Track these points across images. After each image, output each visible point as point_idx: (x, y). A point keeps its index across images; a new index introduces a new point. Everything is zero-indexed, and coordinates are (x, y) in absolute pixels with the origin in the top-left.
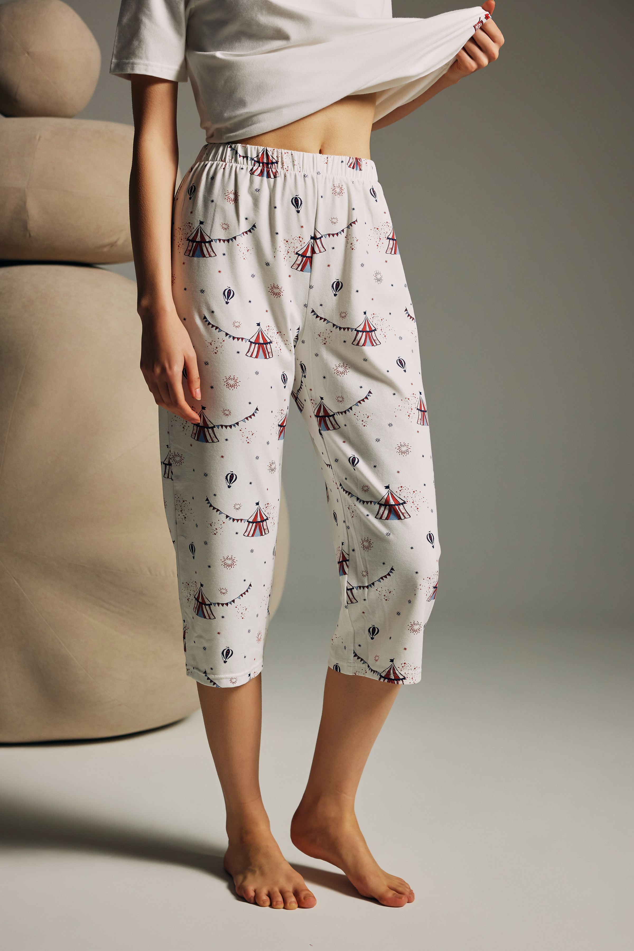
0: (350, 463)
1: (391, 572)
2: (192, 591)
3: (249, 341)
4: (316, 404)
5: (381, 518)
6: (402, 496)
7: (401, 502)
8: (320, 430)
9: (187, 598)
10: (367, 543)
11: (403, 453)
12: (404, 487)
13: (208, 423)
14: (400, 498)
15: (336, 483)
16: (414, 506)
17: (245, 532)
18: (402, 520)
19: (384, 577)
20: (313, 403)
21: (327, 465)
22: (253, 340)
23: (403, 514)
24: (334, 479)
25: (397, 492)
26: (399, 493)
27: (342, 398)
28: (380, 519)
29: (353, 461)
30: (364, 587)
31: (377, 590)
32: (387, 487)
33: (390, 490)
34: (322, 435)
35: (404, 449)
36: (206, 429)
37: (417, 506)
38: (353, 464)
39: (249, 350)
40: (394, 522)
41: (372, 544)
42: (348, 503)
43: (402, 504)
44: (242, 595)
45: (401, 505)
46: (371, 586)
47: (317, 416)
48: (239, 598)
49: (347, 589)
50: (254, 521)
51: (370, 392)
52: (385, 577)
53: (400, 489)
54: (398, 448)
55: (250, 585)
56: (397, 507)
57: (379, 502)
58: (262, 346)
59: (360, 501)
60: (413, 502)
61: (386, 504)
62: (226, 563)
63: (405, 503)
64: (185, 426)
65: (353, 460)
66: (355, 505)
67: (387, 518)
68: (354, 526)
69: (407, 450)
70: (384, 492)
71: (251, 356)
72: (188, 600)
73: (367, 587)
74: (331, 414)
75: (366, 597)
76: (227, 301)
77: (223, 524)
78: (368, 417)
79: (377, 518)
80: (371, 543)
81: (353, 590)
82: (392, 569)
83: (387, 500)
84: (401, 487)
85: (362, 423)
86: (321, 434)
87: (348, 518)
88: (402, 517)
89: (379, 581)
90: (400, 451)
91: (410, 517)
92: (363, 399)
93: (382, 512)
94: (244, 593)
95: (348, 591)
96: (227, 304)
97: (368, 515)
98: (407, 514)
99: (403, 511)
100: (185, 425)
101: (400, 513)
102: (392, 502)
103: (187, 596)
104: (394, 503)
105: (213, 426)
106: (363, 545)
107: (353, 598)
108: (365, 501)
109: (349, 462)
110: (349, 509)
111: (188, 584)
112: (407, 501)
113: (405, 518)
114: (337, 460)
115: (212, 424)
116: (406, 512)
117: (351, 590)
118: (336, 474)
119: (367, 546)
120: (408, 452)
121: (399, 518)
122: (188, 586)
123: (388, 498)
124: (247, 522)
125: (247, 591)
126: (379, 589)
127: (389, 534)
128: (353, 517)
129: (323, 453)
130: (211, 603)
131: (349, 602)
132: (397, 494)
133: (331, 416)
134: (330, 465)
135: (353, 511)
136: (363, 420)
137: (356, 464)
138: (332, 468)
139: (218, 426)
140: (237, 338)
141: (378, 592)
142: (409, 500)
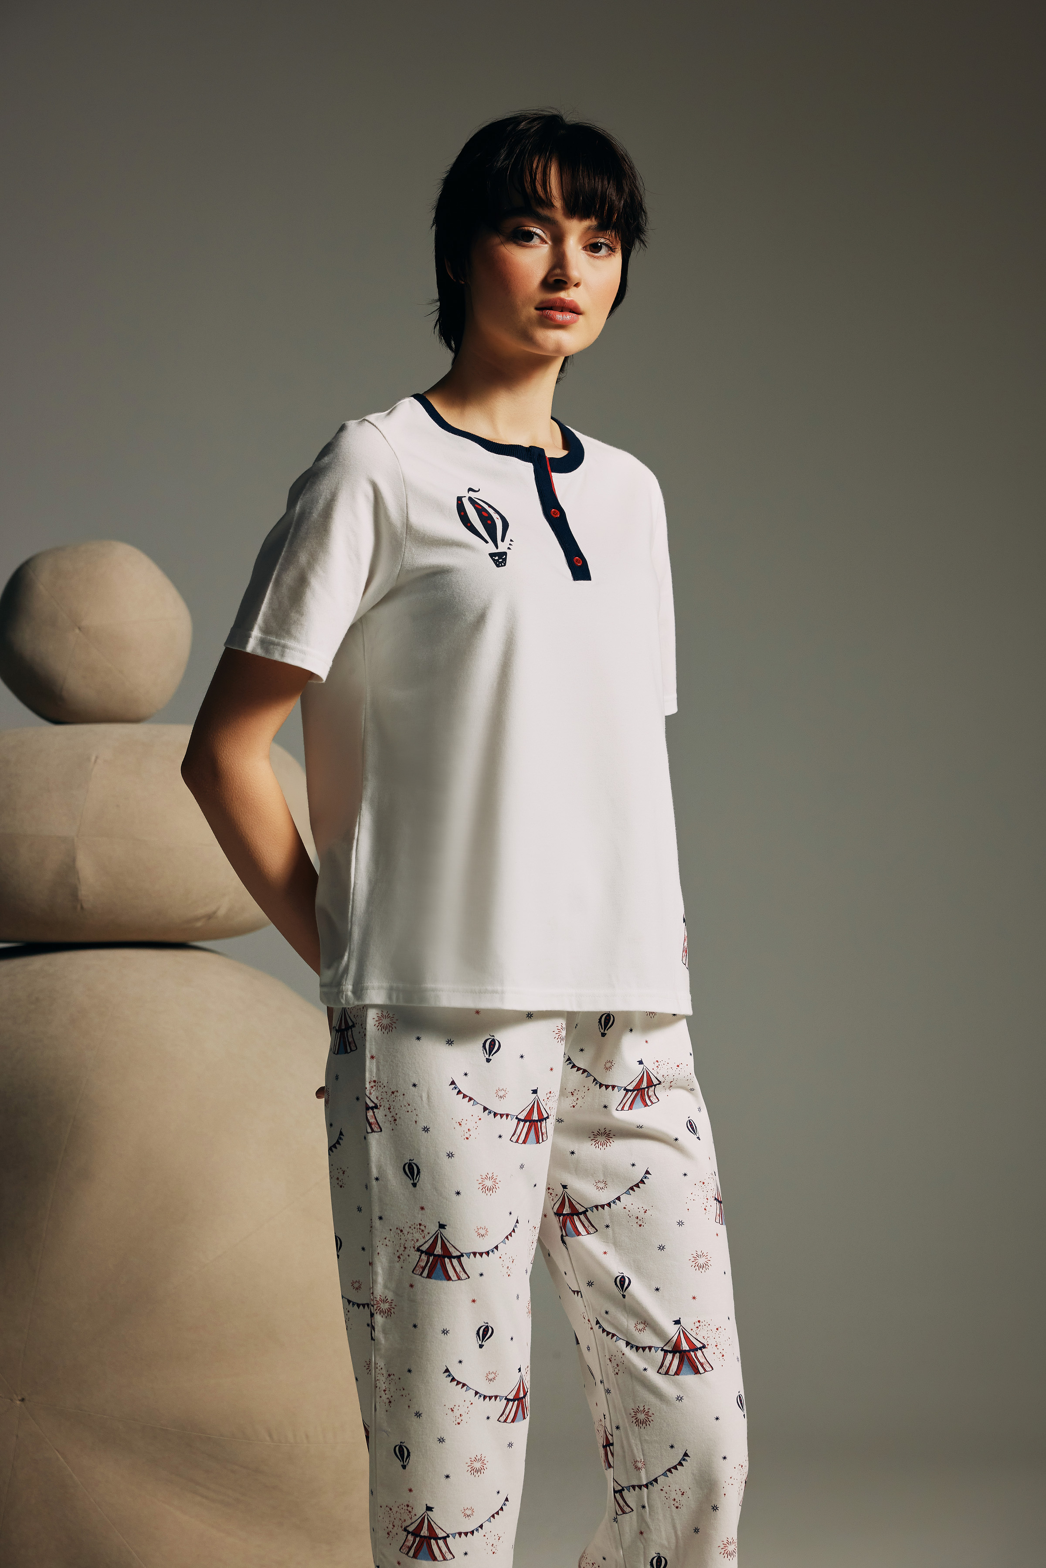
0: (617, 1286)
1: (684, 1460)
2: (397, 1519)
3: (517, 1118)
4: (557, 1195)
5: (667, 1373)
6: (699, 1336)
7: (699, 1345)
8: (562, 1236)
9: (388, 1530)
10: (643, 1415)
11: (701, 1267)
12: (703, 1321)
13: (452, 1250)
14: (697, 1340)
15: (589, 1320)
16: (717, 1352)
17: (501, 1416)
18: (701, 1374)
19: (673, 1468)
20: (551, 1194)
21: (574, 1292)
22: (522, 1117)
23: (702, 1365)
24: (585, 1314)
25: (692, 1330)
26: (695, 1331)
27: (604, 1182)
28: (665, 1374)
29: (622, 1283)
30: (640, 1487)
31: (662, 1490)
32: (677, 1322)
33: (681, 1327)
34: (566, 1244)
35: (701, 1261)
36: (447, 1260)
37: (722, 1351)
38: (622, 1289)
39: (515, 1131)
40: (688, 1379)
41: (652, 1415)
42: (609, 1352)
43: (700, 1349)
44: (493, 1516)
45: (699, 1351)
46: (651, 1484)
47: (558, 1214)
48: (489, 1520)
49: (615, 1492)
50: (515, 1398)
51: (647, 1172)
52: (675, 1468)
53: (697, 1324)
54: (693, 1259)
55: (507, 1500)
56: (692, 1354)
57: (662, 1348)
58: (535, 1125)
59: (632, 1347)
60: (716, 1346)
61: (676, 1349)
62: (473, 1468)
63: (704, 1347)
64: (401, 1254)
65: (622, 1281)
66: (623, 1354)
67: (677, 1373)
68: (619, 1389)
69: (706, 1263)
70: (672, 1331)
71: (517, 1141)
72: (388, 1534)
73: (646, 1486)
74: (581, 1210)
75: (646, 1502)
76: (488, 1058)
77: (470, 1406)
78: (645, 1212)
79: (660, 1373)
80: (650, 1414)
81: (623, 1492)
82: (686, 1455)
83: (678, 1342)
84: (699, 1321)
85: (637, 1220)
86: (564, 1242)
87: (607, 1375)
88: (701, 1370)
89: (665, 1474)
90: (697, 1264)
91: (713, 1369)
92: (638, 1184)
93: (669, 1362)
94: (497, 1513)
95: (616, 1494)
96: (489, 1062)
97: (645, 1369)
98: (708, 1365)
99: (702, 1360)
100: (403, 1253)
101: (698, 1363)
102: (685, 1346)
103: (387, 1528)
104: (688, 1349)
105: (460, 1254)
106: (635, 1418)
107: (624, 1504)
108: (640, 1347)
109: (616, 1284)
110: (610, 1361)
111: (391, 1509)
112: (708, 1345)
113: (705, 1371)
114: (590, 1284)
115: (458, 1252)
116: (706, 1361)
117: (620, 1492)
118: (589, 1305)
119: (642, 1420)
120: (707, 1267)
121: (697, 1372)
122: (390, 1512)
123: (678, 1340)
124: (505, 1399)
125: (502, 1509)
126: (666, 1489)
127: (681, 1398)
128: (617, 1374)
129: (565, 1274)
130: (448, 1535)
131: (620, 1512)
132: (692, 1334)
133: (581, 1213)
134: (578, 1292)
135: (617, 1365)
136: (637, 1217)
137: (627, 1288)
138: (582, 1297)
139: (468, 1255)
140: (500, 1114)
141: (663, 1493)
142: (710, 1343)
